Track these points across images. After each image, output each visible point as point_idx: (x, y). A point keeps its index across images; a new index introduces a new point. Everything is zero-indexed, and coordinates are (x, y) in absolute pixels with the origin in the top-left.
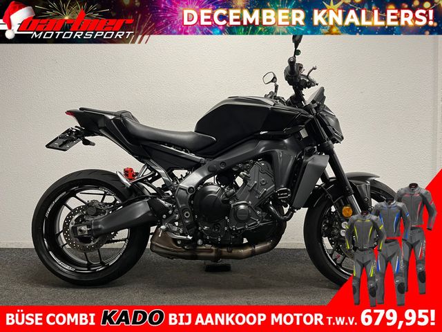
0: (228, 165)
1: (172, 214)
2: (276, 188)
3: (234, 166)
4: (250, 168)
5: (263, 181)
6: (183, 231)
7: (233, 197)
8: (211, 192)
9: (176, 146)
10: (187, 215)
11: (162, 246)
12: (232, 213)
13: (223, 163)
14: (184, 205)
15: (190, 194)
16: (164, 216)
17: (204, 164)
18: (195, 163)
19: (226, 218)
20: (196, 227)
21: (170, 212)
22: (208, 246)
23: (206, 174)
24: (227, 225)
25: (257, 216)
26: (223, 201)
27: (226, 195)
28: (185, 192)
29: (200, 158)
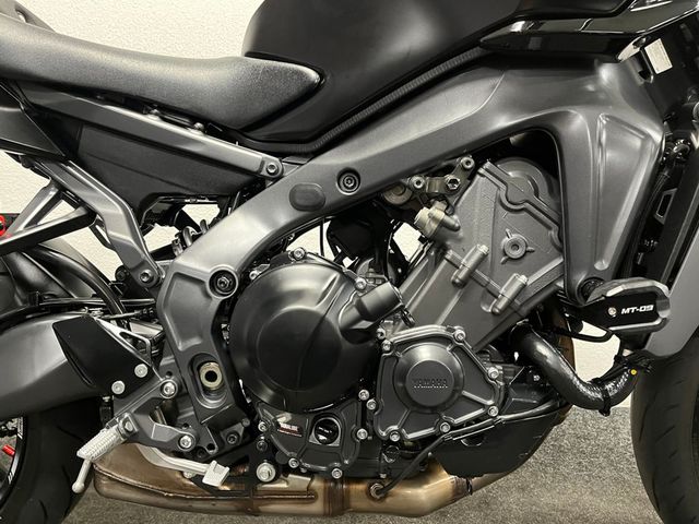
0: (367, 181)
1: (150, 375)
2: (565, 271)
3: (394, 183)
4: (459, 192)
5: (515, 245)
6: (197, 439)
7: (388, 310)
8: (298, 295)
9: (167, 111)
10: (211, 376)
11: (130, 481)
12: (385, 376)
13: (349, 173)
14: (195, 341)
15: (217, 300)
16: (119, 387)
17: (277, 177)
18: (244, 178)
19: (364, 394)
20: (247, 423)
21: (141, 371)
22: (297, 481)
23: (284, 216)
24: (365, 419)
25: (488, 386)
26: (348, 331)
27: (360, 306)
28: (196, 289)
29: (260, 156)
